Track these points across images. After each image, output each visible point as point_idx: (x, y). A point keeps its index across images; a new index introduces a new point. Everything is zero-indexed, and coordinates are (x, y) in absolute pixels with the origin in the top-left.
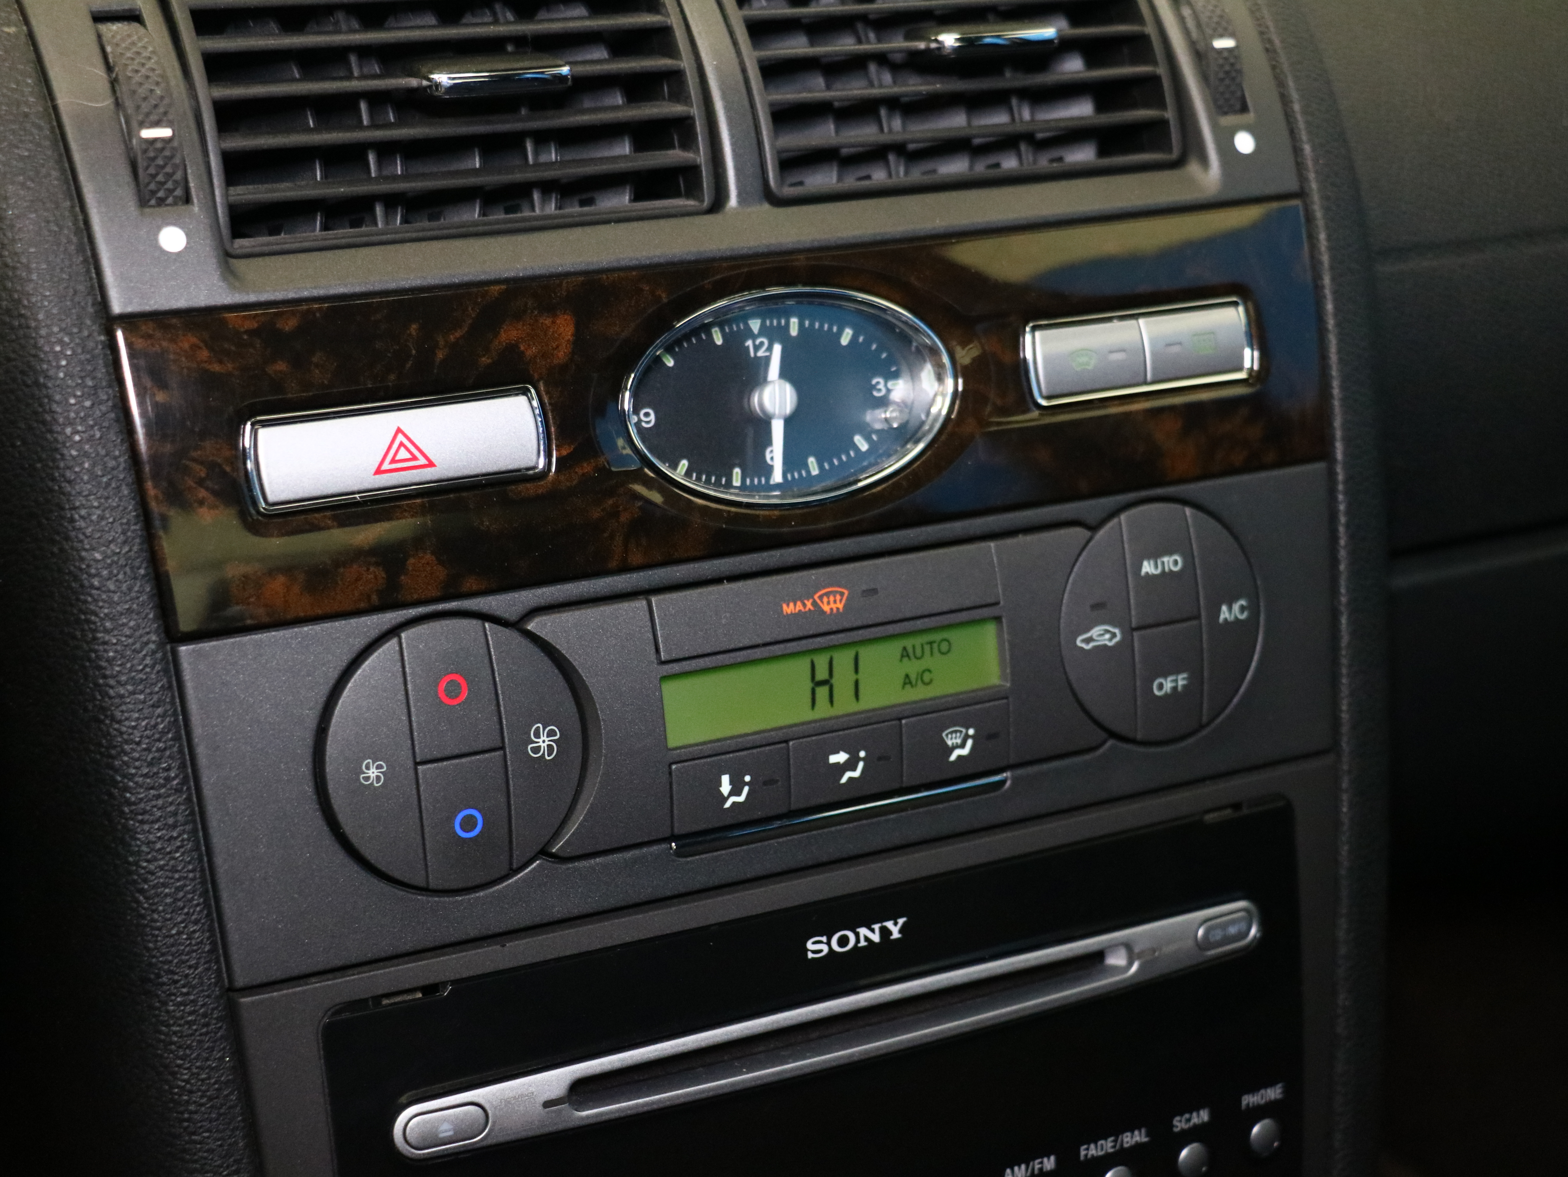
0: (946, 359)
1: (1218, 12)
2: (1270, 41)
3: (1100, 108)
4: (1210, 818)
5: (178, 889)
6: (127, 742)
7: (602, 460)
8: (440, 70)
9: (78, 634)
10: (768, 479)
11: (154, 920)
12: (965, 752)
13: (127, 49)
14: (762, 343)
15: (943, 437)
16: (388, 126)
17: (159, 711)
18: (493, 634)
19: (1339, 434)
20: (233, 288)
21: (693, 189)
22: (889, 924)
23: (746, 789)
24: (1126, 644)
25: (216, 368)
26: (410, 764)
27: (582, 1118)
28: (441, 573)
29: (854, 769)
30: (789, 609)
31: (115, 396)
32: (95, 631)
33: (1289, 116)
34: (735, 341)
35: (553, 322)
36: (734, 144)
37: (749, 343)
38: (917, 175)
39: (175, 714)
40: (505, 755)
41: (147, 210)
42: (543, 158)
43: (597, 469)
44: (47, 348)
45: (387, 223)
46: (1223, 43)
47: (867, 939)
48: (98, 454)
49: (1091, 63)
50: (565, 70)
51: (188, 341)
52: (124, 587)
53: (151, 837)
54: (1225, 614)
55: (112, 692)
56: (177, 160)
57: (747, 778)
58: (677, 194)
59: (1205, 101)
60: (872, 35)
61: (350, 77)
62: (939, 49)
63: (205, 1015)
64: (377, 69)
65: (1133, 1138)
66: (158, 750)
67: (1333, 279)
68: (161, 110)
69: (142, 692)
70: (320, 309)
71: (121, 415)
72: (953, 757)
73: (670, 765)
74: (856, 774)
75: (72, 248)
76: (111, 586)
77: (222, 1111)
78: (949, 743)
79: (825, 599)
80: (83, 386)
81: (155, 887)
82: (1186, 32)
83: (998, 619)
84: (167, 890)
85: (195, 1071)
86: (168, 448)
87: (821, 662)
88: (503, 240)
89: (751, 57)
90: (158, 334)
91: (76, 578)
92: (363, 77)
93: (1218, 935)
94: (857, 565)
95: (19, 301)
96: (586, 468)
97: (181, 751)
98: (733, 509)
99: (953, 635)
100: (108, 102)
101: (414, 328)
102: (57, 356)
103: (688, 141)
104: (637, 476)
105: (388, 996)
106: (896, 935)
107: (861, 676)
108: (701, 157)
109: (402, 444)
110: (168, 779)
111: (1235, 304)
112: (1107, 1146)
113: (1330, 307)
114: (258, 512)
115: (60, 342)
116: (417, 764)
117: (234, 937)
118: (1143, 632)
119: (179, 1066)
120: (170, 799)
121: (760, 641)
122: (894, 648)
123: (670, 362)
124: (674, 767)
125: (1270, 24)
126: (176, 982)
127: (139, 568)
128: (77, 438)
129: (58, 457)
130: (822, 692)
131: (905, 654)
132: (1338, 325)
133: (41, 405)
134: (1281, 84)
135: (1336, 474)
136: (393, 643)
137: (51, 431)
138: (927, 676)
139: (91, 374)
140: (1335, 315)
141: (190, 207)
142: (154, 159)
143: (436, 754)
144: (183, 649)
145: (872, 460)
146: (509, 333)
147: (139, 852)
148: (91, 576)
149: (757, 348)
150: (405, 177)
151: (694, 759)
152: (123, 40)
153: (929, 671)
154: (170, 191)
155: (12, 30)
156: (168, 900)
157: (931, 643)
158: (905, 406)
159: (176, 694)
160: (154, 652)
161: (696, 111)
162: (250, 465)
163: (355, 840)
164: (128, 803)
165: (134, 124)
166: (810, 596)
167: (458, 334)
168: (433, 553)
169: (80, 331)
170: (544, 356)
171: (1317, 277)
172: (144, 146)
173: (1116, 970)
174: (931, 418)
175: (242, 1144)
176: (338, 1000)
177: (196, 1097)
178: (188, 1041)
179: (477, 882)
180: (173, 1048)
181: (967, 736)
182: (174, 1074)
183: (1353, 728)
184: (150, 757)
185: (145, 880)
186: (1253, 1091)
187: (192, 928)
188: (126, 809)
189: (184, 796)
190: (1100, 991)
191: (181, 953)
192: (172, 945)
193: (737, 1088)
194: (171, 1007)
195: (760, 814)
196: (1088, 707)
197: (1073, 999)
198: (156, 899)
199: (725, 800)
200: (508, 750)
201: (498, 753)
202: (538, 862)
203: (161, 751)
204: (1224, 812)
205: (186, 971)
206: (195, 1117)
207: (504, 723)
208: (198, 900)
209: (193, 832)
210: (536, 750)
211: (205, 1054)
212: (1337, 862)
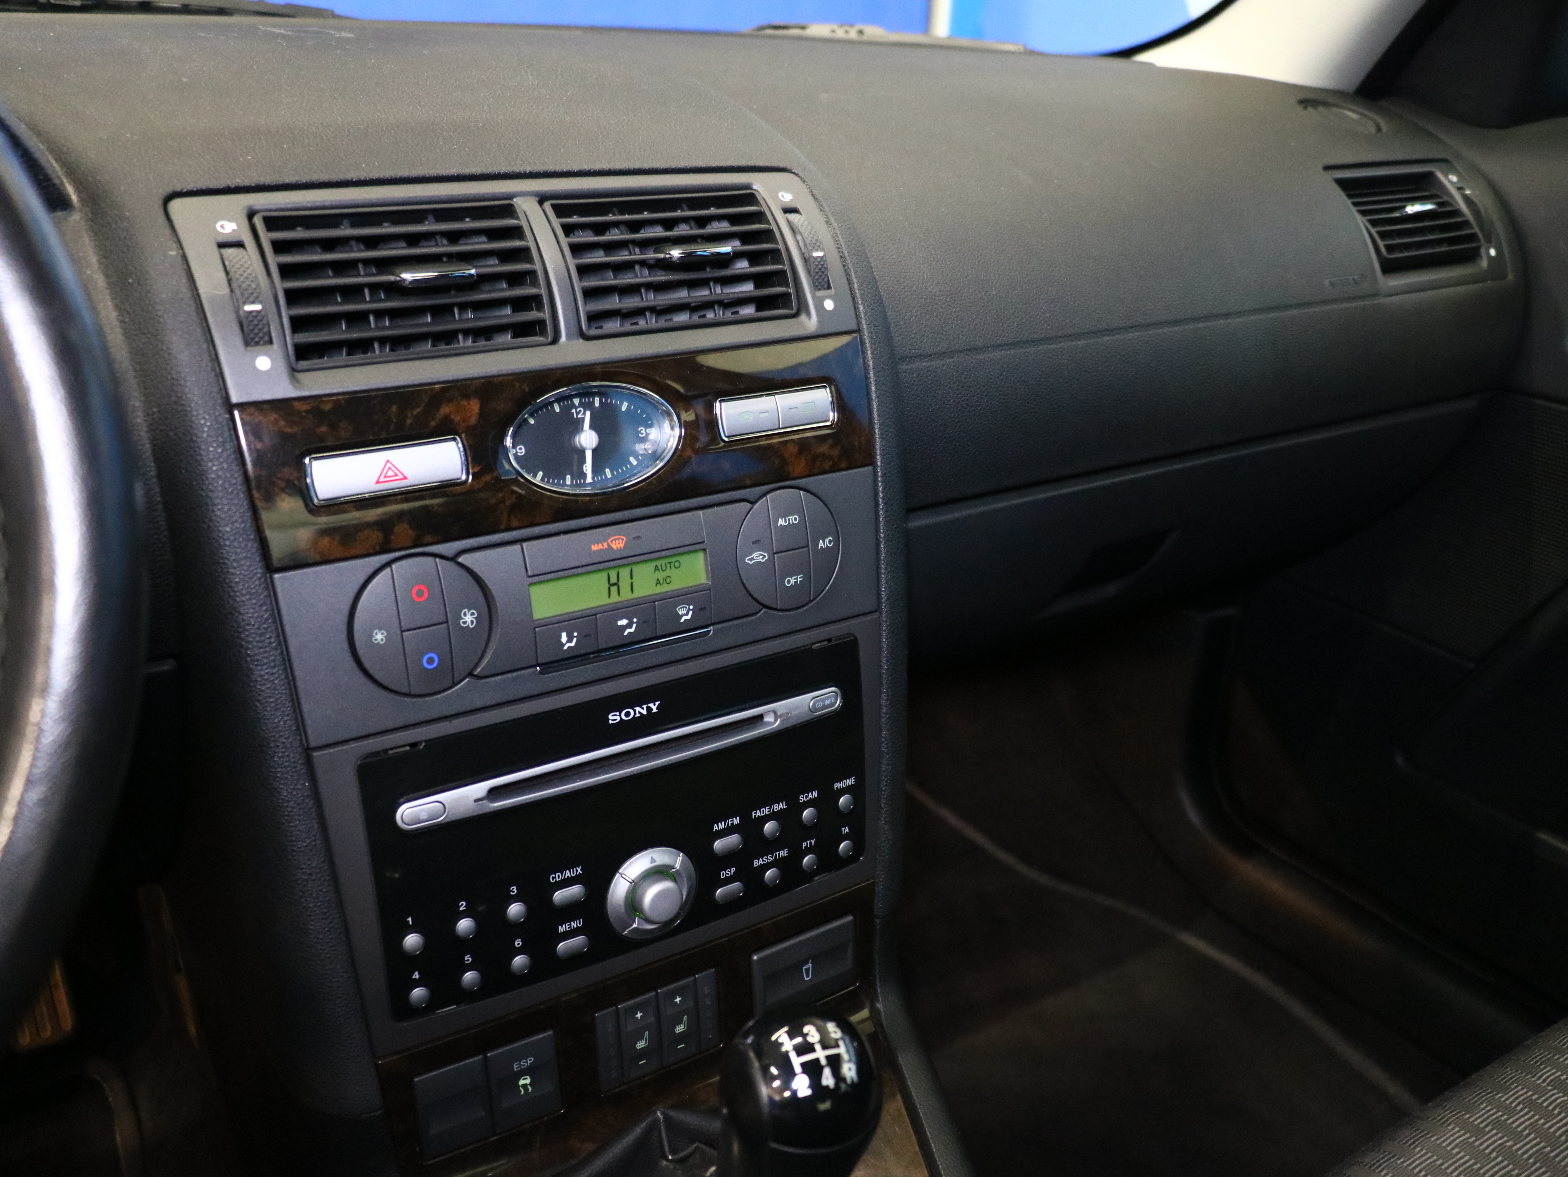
0: (675, 418)
1: (815, 238)
2: (842, 252)
3: (757, 287)
4: (814, 646)
5: (277, 699)
6: (248, 624)
7: (496, 473)
8: (406, 271)
9: (219, 570)
10: (585, 480)
11: (265, 715)
12: (689, 617)
13: (237, 263)
14: (580, 411)
15: (674, 458)
16: (381, 300)
17: (264, 608)
18: (441, 563)
19: (878, 452)
20: (295, 387)
21: (543, 332)
22: (651, 705)
23: (575, 639)
24: (771, 560)
25: (289, 430)
26: (399, 632)
27: (495, 807)
28: (412, 533)
29: (631, 627)
30: (595, 548)
31: (234, 447)
32: (228, 568)
33: (851, 290)
34: (566, 411)
35: (468, 404)
36: (563, 309)
37: (574, 411)
38: (662, 323)
39: (273, 610)
40: (448, 626)
41: (249, 348)
42: (465, 316)
43: (493, 478)
44: (196, 422)
45: (381, 351)
46: (816, 254)
47: (640, 713)
48: (226, 477)
49: (752, 264)
50: (473, 271)
51: (273, 416)
52: (243, 545)
53: (262, 673)
54: (821, 544)
55: (238, 599)
56: (265, 322)
57: (575, 634)
58: (535, 334)
59: (809, 283)
60: (637, 250)
61: (358, 275)
62: (670, 258)
63: (294, 762)
64: (374, 270)
65: (778, 807)
66: (265, 628)
67: (874, 374)
68: (255, 295)
69: (254, 599)
70: (344, 399)
71: (238, 456)
72: (682, 621)
73: (535, 628)
74: (632, 630)
75: (209, 368)
76: (236, 544)
77: (305, 810)
78: (680, 613)
79: (614, 542)
80: (216, 441)
81: (265, 698)
82: (800, 248)
83: (704, 550)
84: (272, 700)
85: (290, 791)
86: (264, 473)
87: (613, 574)
88: (441, 360)
89: (572, 263)
90: (256, 413)
91: (217, 541)
92: (366, 275)
93: (820, 704)
94: (630, 524)
95: (181, 397)
96: (488, 478)
97: (276, 629)
98: (565, 497)
99: (681, 559)
100: (227, 291)
101: (394, 408)
102: (203, 426)
103: (540, 307)
104: (515, 481)
105: (392, 749)
106: (655, 710)
107: (634, 581)
108: (546, 315)
109: (389, 468)
110: (270, 643)
111: (825, 387)
112: (766, 811)
113: (873, 388)
114: (313, 504)
115: (204, 418)
116: (402, 632)
117: (308, 722)
118: (779, 554)
119: (282, 789)
120: (272, 653)
121: (579, 564)
122: (651, 566)
123: (532, 421)
124: (537, 629)
125: (842, 243)
126: (278, 746)
127: (250, 535)
128: (214, 468)
129: (204, 478)
130: (614, 589)
131: (656, 568)
132: (877, 397)
133: (195, 451)
134: (848, 274)
135: (878, 472)
136: (387, 571)
137: (200, 465)
138: (668, 580)
139: (221, 435)
140: (876, 392)
141: (272, 346)
142: (252, 321)
143: (412, 626)
144: (277, 576)
145: (639, 469)
146: (445, 410)
147: (256, 681)
148: (225, 540)
149: (577, 413)
150: (389, 328)
151: (546, 625)
152: (234, 258)
153: (670, 577)
154: (262, 338)
155: (173, 253)
156: (273, 705)
157: (670, 563)
158: (654, 442)
159: (273, 599)
160: (260, 579)
161: (543, 292)
162: (308, 481)
163: (371, 672)
164: (249, 655)
165: (241, 303)
166: (606, 540)
167: (418, 410)
168: (408, 524)
169: (214, 413)
170: (464, 420)
171: (866, 373)
172: (247, 315)
173: (769, 723)
174: (668, 448)
175: (316, 826)
176: (365, 752)
177: (291, 804)
178: (286, 776)
179: (437, 690)
180: (278, 779)
181: (689, 610)
182: (279, 792)
183: (888, 599)
184: (260, 632)
185: (260, 695)
186: (840, 781)
187: (286, 718)
188: (248, 659)
189: (279, 651)
190: (762, 734)
191: (281, 731)
192: (275, 728)
193: (575, 789)
194: (276, 759)
195: (583, 652)
196: (752, 593)
197: (748, 739)
198: (266, 705)
199: (564, 645)
200: (450, 623)
201: (445, 625)
202: (468, 679)
203: (266, 629)
204: (823, 644)
205: (284, 740)
206: (291, 814)
207: (448, 609)
208: (288, 704)
209: (285, 669)
210: (465, 623)
211: (295, 782)
212: (881, 666)
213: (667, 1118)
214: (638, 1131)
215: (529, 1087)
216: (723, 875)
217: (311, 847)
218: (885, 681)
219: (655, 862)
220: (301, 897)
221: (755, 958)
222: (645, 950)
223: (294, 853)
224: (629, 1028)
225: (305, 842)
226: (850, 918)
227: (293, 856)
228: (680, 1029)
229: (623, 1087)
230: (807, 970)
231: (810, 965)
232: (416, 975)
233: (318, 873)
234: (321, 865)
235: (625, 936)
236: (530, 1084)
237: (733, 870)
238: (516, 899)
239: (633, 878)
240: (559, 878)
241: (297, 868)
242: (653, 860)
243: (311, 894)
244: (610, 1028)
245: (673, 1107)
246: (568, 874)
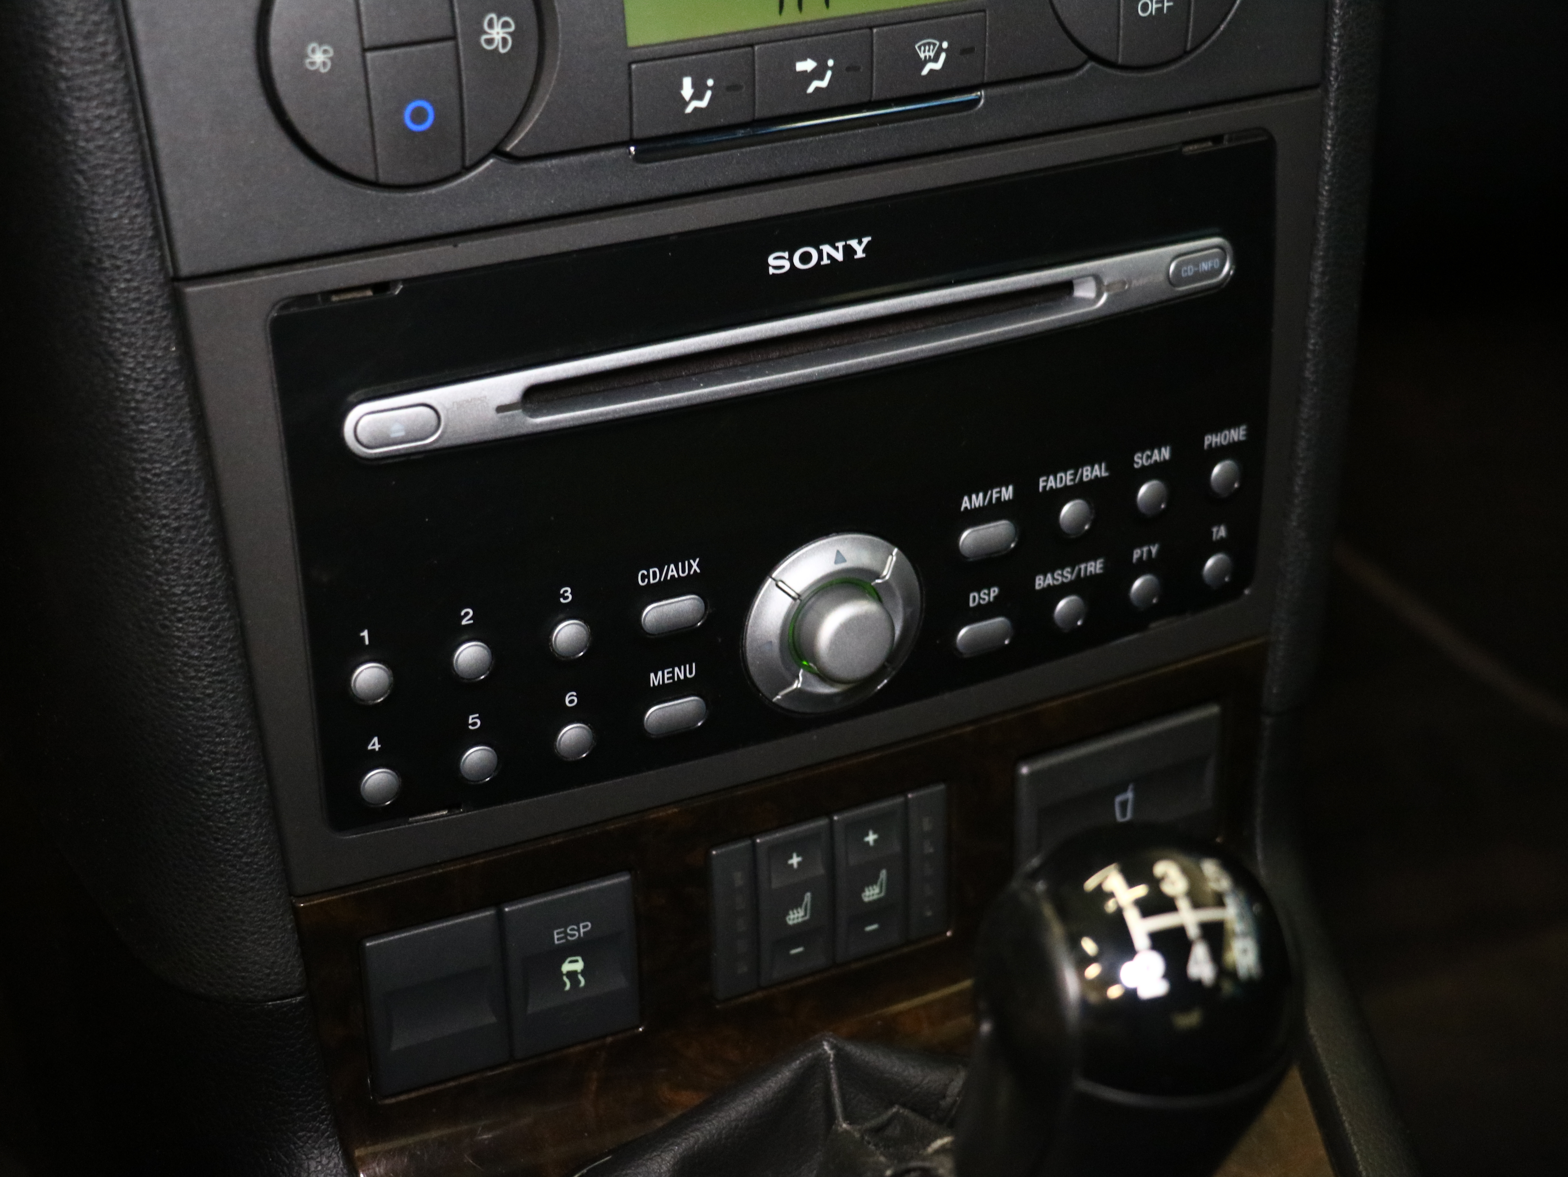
4: (1189, 149)
5: (118, 171)
6: (60, 13)
11: (93, 203)
12: (938, 66)
22: (854, 243)
23: (709, 94)
26: (358, 50)
27: (537, 425)
29: (822, 78)
40: (457, 47)
47: (829, 256)
53: (89, 115)
57: (710, 82)
63: (149, 303)
65: (1093, 472)
66: (94, 23)
72: (925, 72)
73: (630, 64)
74: (824, 84)
77: (169, 400)
78: (922, 56)
81: (94, 167)
84: (106, 172)
85: (141, 359)
93: (1190, 270)
97: (118, 26)
105: (337, 292)
106: (860, 254)
110: (104, 54)
112: (1066, 478)
116: (365, 50)
117: (177, 224)
119: (125, 354)
124: (634, 66)
126: (118, 268)
143: (385, 40)
147: (77, 131)
151: (652, 59)
156: (108, 182)
163: (301, 129)
164: (64, 78)
173: (1084, 301)
175: (190, 435)
176: (287, 294)
177: (141, 387)
178: (134, 329)
179: (430, 178)
180: (118, 335)
181: (940, 50)
182: (119, 362)
183: (1343, 62)
184: (86, 29)
185: (84, 161)
186: (1217, 429)
187: (134, 212)
188: (63, 85)
189: (122, 74)
190: (1067, 323)
191: (124, 237)
192: (114, 229)
193: (694, 402)
194: (114, 293)
195: (722, 121)
196: (1070, 27)
197: (1039, 329)
198: (96, 182)
199: (686, 104)
200: (460, 40)
201: (450, 44)
202: (491, 161)
203: (96, 24)
204: (1204, 145)
205: (130, 257)
206: (144, 406)
207: (457, 10)
208: (139, 183)
209: (133, 112)
210: (490, 41)
211: (150, 343)
212: (1317, 202)
213: (841, 1056)
214: (785, 1075)
215: (580, 977)
216: (975, 599)
217: (179, 476)
218: (1321, 236)
219: (844, 561)
220: (158, 573)
221: (1025, 770)
222: (814, 736)
223: (148, 486)
224: (776, 884)
225: (169, 464)
226: (1214, 710)
227: (145, 490)
228: (871, 894)
229: (759, 994)
230: (1124, 805)
231: (1130, 795)
232: (375, 745)
233: (193, 528)
234: (199, 512)
235: (774, 704)
236: (583, 973)
237: (995, 591)
238: (570, 613)
239: (798, 590)
240: (655, 577)
241: (152, 516)
242: (839, 558)
243: (178, 569)
244: (739, 879)
245: (853, 1038)
246: (672, 571)
